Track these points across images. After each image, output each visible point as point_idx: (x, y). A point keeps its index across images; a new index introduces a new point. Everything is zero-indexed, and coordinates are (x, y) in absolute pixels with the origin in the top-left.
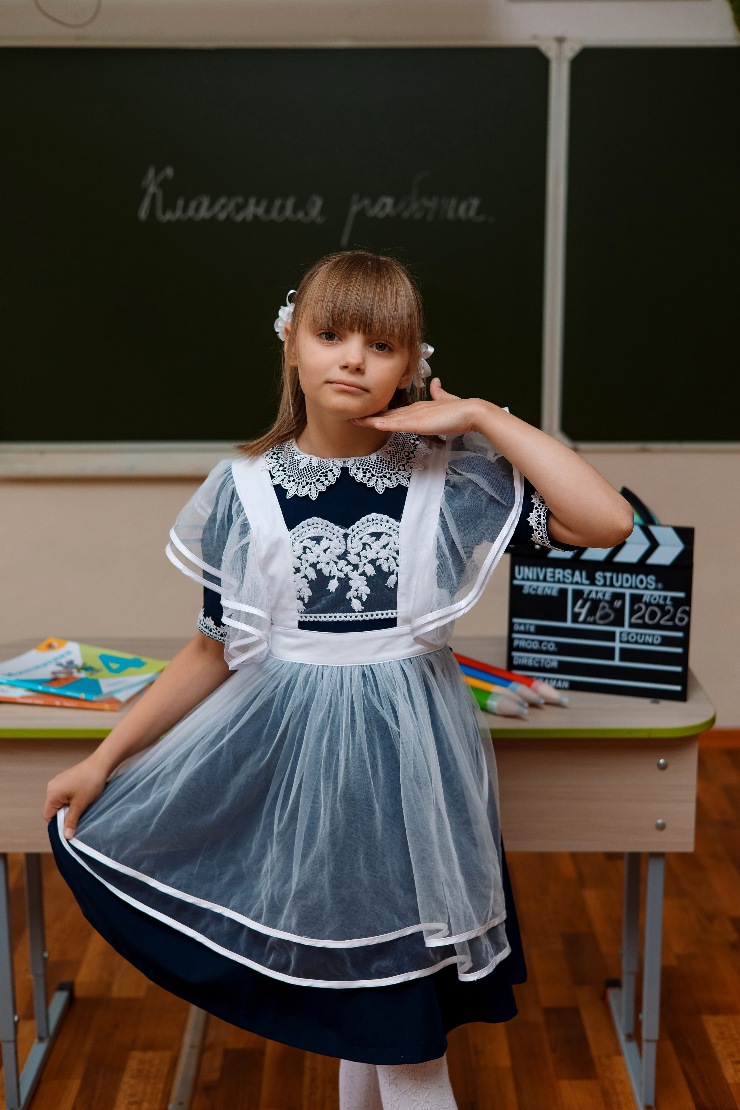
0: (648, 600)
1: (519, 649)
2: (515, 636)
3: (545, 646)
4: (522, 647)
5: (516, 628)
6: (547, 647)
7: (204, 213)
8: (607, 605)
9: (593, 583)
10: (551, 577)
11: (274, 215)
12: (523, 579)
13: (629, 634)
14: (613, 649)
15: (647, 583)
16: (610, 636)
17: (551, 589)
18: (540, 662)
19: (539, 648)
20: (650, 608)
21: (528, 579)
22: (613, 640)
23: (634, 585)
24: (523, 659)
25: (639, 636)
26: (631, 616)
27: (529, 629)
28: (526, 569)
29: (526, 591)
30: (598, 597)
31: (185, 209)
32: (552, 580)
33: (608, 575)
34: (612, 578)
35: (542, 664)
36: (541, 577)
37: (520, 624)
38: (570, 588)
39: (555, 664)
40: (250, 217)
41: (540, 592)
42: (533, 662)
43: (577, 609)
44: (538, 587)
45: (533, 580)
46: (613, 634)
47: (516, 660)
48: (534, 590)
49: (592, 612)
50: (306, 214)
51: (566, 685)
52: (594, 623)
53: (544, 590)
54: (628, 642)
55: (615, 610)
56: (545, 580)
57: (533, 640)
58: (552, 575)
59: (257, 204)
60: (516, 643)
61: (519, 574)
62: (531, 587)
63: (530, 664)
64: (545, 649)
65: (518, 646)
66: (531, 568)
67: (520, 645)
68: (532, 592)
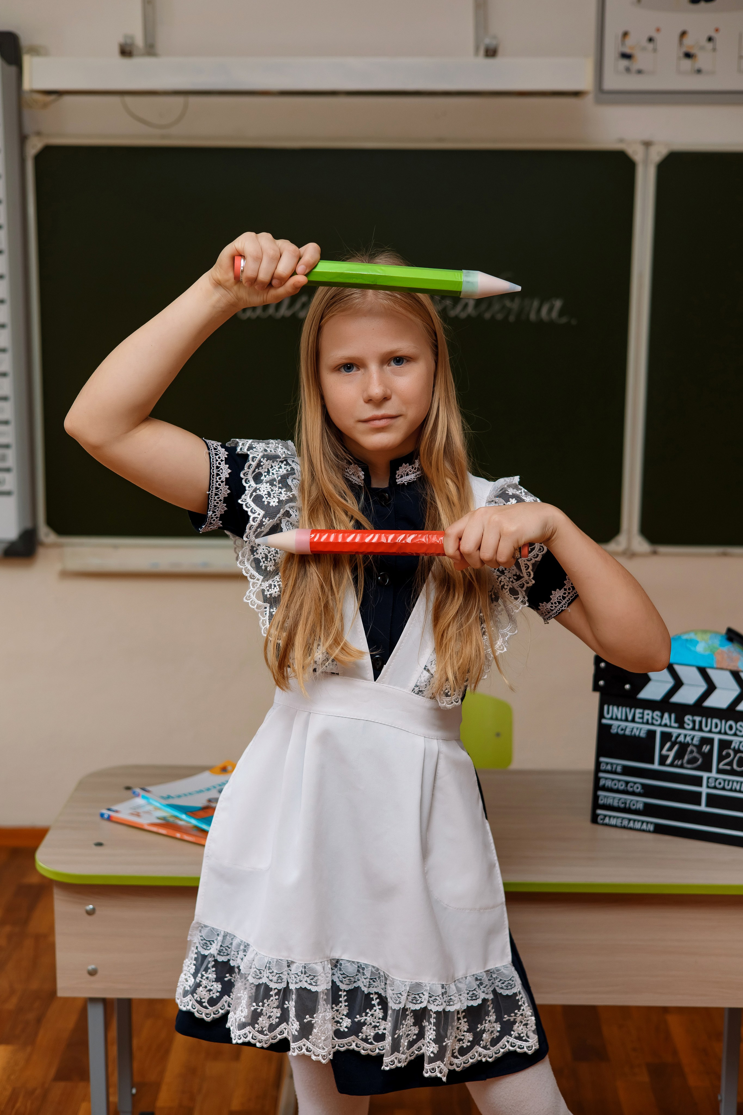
0: (737, 747)
1: (605, 789)
2: (601, 775)
3: (631, 787)
4: (608, 786)
5: (603, 767)
6: (633, 789)
8: (695, 749)
9: (681, 726)
10: (639, 718)
12: (611, 718)
13: (716, 779)
14: (700, 794)
15: (737, 729)
16: (697, 781)
17: (640, 730)
18: (625, 803)
19: (625, 788)
20: (739, 755)
21: (617, 719)
22: (700, 785)
23: (723, 731)
24: (608, 799)
25: (726, 783)
26: (719, 761)
27: (616, 768)
28: (615, 708)
29: (614, 730)
30: (686, 741)
32: (641, 721)
33: (698, 719)
34: (701, 723)
35: (628, 805)
36: (630, 717)
37: (607, 764)
38: (659, 730)
39: (640, 806)
41: (628, 732)
42: (618, 803)
43: (664, 752)
44: (626, 727)
45: (621, 720)
46: (701, 778)
47: (602, 800)
48: (622, 730)
49: (680, 755)
51: (651, 828)
52: (682, 766)
53: (632, 731)
54: (715, 788)
55: (703, 755)
56: (633, 720)
57: (619, 781)
58: (641, 716)
60: (602, 782)
61: (608, 713)
62: (619, 726)
63: (616, 804)
64: (631, 790)
65: (604, 786)
66: (620, 708)
67: (606, 785)
68: (620, 732)
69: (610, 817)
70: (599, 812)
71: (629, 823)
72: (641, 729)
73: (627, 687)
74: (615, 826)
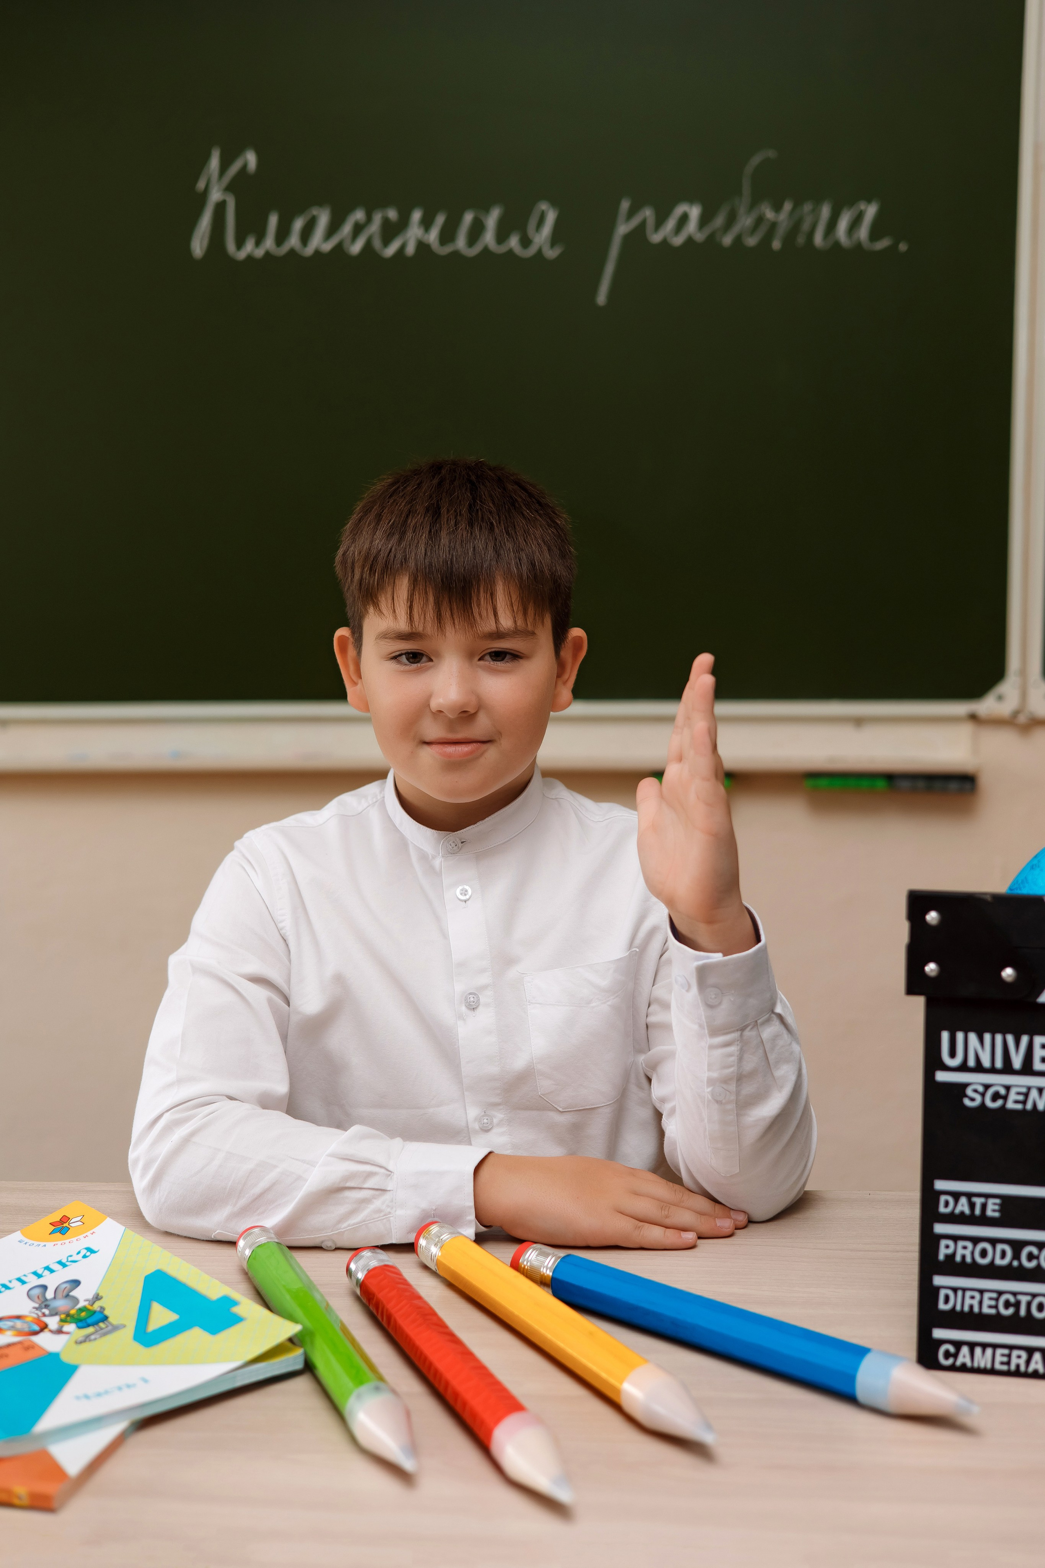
1: (953, 1265)
2: (941, 1228)
3: (1031, 1257)
4: (961, 1259)
5: (944, 1205)
7: (318, 242)
11: (461, 242)
12: (964, 1068)
18: (1017, 1304)
19: (1015, 1263)
21: (979, 1068)
24: (966, 1297)
27: (984, 1207)
28: (973, 1037)
29: (972, 1100)
31: (282, 235)
35: (1023, 1312)
36: (1018, 1061)
37: (957, 1196)
40: (410, 250)
41: (1013, 1104)
42: (995, 1304)
44: (1008, 1088)
45: (993, 1070)
47: (946, 1298)
48: (996, 1097)
50: (526, 242)
53: (1024, 1099)
56: (1028, 1069)
57: (994, 1242)
59: (426, 223)
60: (946, 1249)
61: (953, 1054)
62: (987, 1087)
63: (986, 1310)
64: (1030, 1265)
65: (952, 1257)
66: (987, 1037)
67: (958, 1257)
68: (989, 1104)
69: (974, 1345)
70: (940, 1332)
71: (1029, 1360)
73: (1010, 973)
74: (992, 1371)
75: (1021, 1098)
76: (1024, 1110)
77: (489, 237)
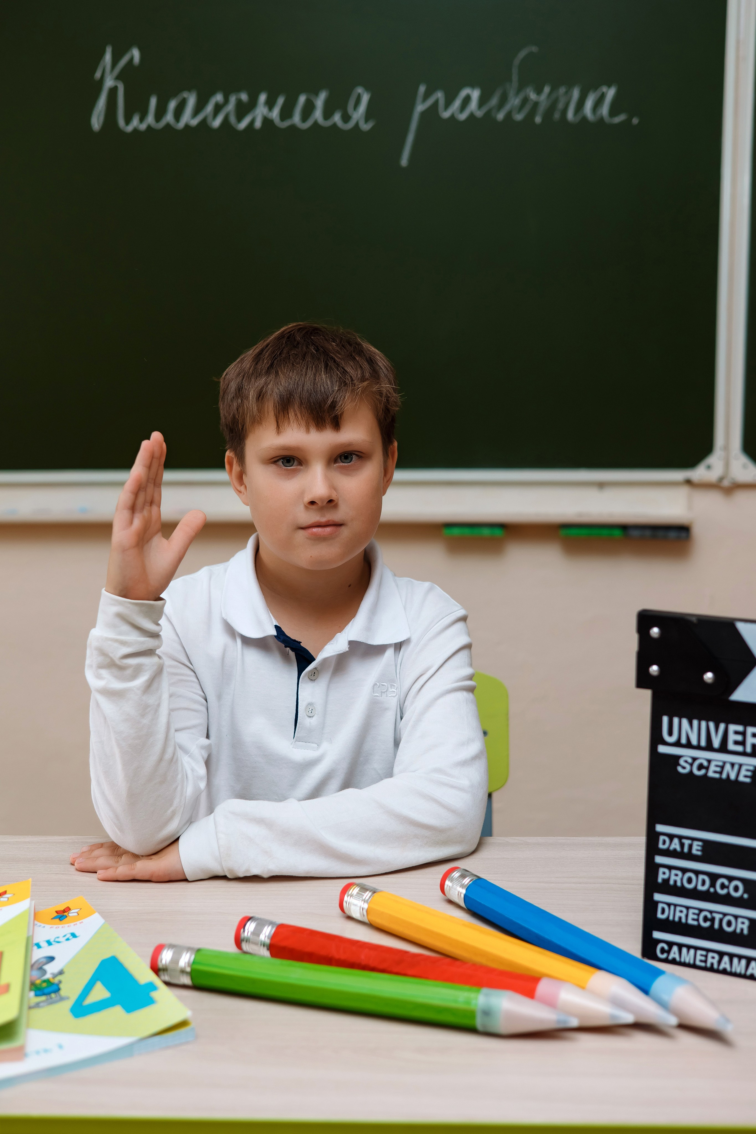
1: (669, 888)
2: (659, 859)
3: (723, 887)
4: (675, 885)
5: (662, 843)
6: (728, 889)
7: (188, 118)
10: (736, 743)
11: (296, 118)
12: (678, 744)
17: (737, 767)
18: (712, 920)
19: (712, 890)
21: (689, 745)
24: (676, 911)
27: (690, 846)
28: (684, 722)
29: (683, 768)
31: (160, 111)
32: (740, 748)
35: (716, 925)
36: (716, 744)
37: (671, 837)
39: (742, 926)
40: (258, 123)
41: (712, 773)
42: (696, 918)
45: (698, 747)
47: (663, 911)
48: (701, 767)
50: (346, 118)
53: (721, 771)
56: (723, 748)
57: (697, 873)
58: (739, 738)
59: (270, 104)
60: (662, 875)
61: (670, 733)
62: (694, 759)
63: (690, 922)
64: (724, 892)
65: (666, 881)
66: (695, 722)
67: (672, 882)
68: (696, 772)
69: (680, 946)
70: (657, 935)
71: (719, 962)
72: (741, 766)
73: (709, 676)
74: (693, 966)
75: (718, 769)
76: (720, 779)
77: (318, 114)
